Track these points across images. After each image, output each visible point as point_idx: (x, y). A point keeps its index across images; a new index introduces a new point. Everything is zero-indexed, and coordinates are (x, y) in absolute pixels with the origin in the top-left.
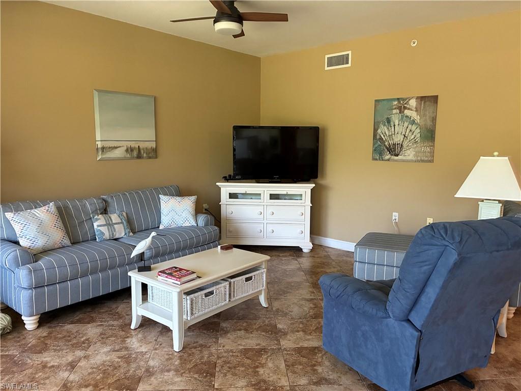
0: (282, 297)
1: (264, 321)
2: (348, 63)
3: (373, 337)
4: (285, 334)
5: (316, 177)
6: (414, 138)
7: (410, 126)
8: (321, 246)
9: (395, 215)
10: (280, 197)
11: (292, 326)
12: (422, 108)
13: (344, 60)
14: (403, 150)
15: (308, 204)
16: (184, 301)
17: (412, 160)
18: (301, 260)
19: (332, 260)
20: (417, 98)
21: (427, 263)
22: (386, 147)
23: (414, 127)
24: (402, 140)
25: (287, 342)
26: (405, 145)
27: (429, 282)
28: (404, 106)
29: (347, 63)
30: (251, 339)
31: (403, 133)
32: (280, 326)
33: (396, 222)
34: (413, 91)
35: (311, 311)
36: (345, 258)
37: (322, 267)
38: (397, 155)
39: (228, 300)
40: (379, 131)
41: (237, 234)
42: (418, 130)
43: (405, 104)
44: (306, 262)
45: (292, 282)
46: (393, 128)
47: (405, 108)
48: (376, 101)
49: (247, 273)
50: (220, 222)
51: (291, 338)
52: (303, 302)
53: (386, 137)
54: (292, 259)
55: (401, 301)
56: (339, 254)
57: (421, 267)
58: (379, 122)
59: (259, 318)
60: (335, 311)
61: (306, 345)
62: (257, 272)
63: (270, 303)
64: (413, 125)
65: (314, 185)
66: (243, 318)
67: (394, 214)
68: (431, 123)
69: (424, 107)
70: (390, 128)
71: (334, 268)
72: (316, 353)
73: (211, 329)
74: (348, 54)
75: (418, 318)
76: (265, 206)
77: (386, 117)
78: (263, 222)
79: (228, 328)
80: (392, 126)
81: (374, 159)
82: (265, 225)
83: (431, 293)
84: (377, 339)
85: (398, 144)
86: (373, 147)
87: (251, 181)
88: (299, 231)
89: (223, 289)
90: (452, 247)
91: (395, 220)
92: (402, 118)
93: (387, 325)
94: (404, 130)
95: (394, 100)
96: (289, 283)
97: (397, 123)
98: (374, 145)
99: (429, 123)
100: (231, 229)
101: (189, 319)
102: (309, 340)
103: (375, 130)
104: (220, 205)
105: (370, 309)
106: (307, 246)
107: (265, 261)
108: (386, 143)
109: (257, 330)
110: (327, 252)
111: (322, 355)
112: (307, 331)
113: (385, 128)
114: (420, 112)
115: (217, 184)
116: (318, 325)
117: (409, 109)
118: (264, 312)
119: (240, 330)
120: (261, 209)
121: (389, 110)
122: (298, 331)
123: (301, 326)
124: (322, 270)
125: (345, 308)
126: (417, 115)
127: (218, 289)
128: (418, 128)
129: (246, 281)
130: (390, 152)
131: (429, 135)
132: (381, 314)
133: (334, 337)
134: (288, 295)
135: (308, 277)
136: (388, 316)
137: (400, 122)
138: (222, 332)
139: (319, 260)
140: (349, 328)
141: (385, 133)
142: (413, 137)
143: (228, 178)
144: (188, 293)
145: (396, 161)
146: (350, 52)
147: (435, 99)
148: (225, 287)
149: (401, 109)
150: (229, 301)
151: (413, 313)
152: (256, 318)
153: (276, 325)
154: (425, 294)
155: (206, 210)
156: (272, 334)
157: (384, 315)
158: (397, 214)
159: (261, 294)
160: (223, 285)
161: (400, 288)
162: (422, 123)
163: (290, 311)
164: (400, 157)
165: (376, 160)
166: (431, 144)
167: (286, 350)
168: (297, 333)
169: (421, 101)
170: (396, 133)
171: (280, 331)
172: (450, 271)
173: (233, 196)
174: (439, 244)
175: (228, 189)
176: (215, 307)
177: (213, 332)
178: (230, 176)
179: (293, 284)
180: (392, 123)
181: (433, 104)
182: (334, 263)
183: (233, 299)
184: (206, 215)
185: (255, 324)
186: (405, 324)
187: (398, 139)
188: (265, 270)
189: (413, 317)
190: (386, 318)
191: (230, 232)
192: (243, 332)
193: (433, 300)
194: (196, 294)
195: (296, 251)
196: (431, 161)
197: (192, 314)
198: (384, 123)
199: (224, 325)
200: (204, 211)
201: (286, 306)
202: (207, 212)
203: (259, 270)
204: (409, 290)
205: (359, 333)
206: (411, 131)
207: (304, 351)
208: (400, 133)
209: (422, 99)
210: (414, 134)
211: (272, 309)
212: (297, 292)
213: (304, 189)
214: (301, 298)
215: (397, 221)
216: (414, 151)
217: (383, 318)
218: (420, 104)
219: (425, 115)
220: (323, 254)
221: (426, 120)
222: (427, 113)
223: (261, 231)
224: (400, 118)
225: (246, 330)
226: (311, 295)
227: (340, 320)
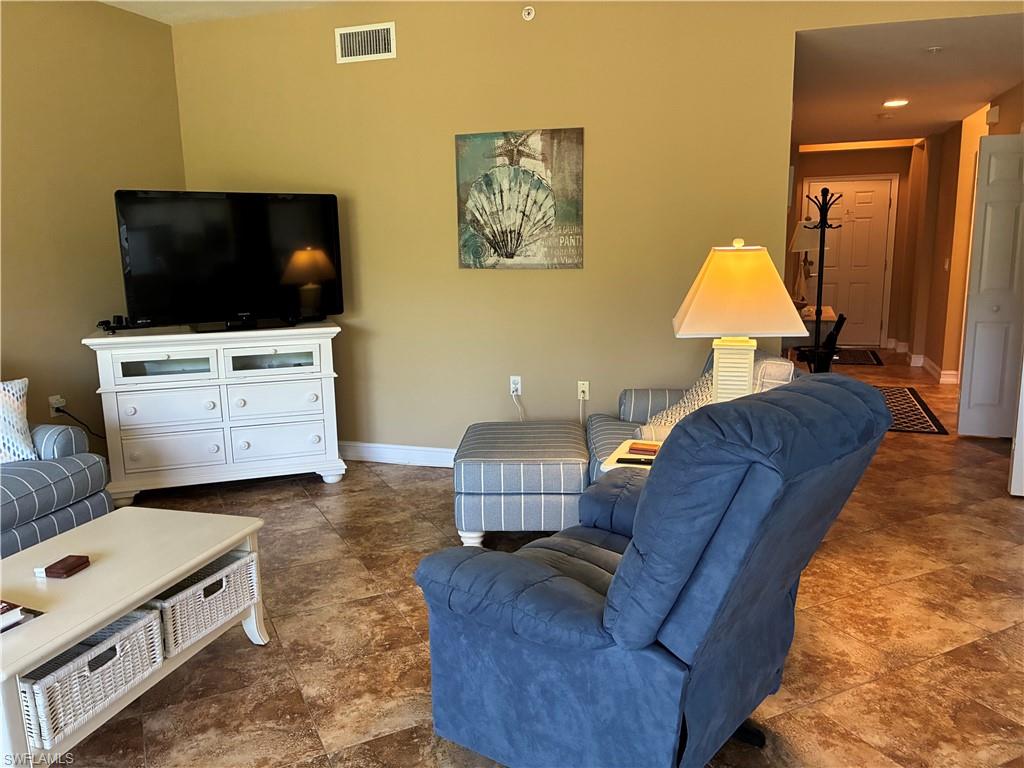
0: (299, 607)
1: (266, 686)
2: (389, 51)
3: (571, 695)
4: (328, 711)
5: (340, 310)
6: (544, 217)
7: (533, 192)
8: (361, 462)
9: (516, 382)
10: (259, 362)
11: (339, 684)
12: (555, 153)
13: (377, 42)
14: (523, 243)
15: (328, 372)
16: (26, 701)
17: (543, 265)
18: (325, 503)
19: (394, 491)
20: (544, 132)
21: (709, 508)
22: (488, 239)
23: (541, 196)
24: (519, 222)
25: (338, 733)
26: (525, 233)
27: (710, 552)
28: (518, 150)
29: (387, 49)
30: (241, 752)
31: (521, 208)
32: (310, 691)
33: (518, 395)
34: (534, 117)
35: (377, 630)
36: (420, 484)
37: (377, 514)
38: (511, 256)
39: (159, 659)
40: (470, 204)
41: (154, 461)
42: (550, 202)
43: (521, 144)
44: (333, 507)
45: (315, 564)
46: (498, 196)
47: (520, 153)
48: (458, 138)
49: (206, 576)
50: (105, 438)
51: (346, 720)
52: (352, 612)
53: (485, 217)
54: (303, 503)
55: (643, 605)
56: (406, 475)
57: (695, 518)
58: (468, 185)
59: (251, 679)
60: (465, 642)
61: (386, 731)
62: (234, 566)
63: (272, 632)
64: (540, 191)
65: (338, 329)
66: (206, 691)
67: (512, 378)
68: (575, 186)
69: (559, 152)
70: (492, 196)
71: (403, 510)
72: (417, 746)
73: (118, 748)
74: (388, 30)
75: (683, 640)
76: (223, 388)
77: (483, 172)
78: (222, 425)
79: (169, 730)
80: (497, 192)
81: (464, 266)
82: (227, 432)
83: (718, 578)
84: (578, 698)
85: (511, 232)
86: (459, 239)
87: (176, 328)
88: (312, 436)
89: (141, 635)
90: (768, 464)
91: (517, 390)
92: (516, 176)
93: (606, 664)
94: (521, 200)
95: (496, 135)
96: (309, 568)
97: (505, 187)
98: (460, 235)
99: (571, 186)
100: (137, 453)
101: (47, 746)
102: (388, 714)
103: (461, 203)
104: (100, 395)
105: (564, 633)
106: (332, 469)
107: (252, 534)
108: (487, 231)
109: (251, 718)
110: (378, 475)
111: (434, 747)
112: (379, 688)
113: (483, 196)
114: (552, 163)
115: (84, 341)
116: (402, 666)
117: (528, 156)
118: (258, 659)
119: (203, 729)
120: (212, 395)
121: (488, 158)
122: (358, 695)
123: (362, 677)
124: (376, 520)
125: (493, 634)
126: (546, 169)
127: (128, 638)
128: (550, 197)
129: (206, 596)
130: (496, 251)
131: (572, 211)
132: (592, 640)
133: (464, 703)
134: (312, 598)
135: (348, 543)
136: (608, 641)
137: (513, 184)
138: (151, 749)
139: (364, 497)
140: (504, 680)
141: (483, 208)
142: (540, 216)
143: (112, 324)
144: (36, 675)
145: (509, 267)
146: (391, 26)
147: (578, 135)
148: (148, 628)
149: (514, 156)
150: (165, 658)
151: (670, 628)
152: (242, 681)
153: (299, 692)
154: (702, 580)
155: (58, 410)
156: (293, 720)
157: (600, 642)
158: (518, 379)
159: (248, 615)
160: (141, 623)
161: (644, 574)
162: (557, 187)
163: (329, 643)
164: (516, 260)
165: (468, 266)
166: (576, 229)
167: (341, 760)
168: (357, 701)
169: (552, 138)
170: (506, 208)
171: (313, 705)
172: (764, 522)
173: (131, 369)
174: (734, 458)
175: (115, 352)
176: (122, 690)
177: (124, 755)
178: (118, 319)
179: (318, 568)
180: (496, 187)
181: (574, 145)
182: (401, 499)
183: (174, 651)
184: (63, 427)
185: (243, 701)
186: (653, 655)
187: (511, 220)
188: (254, 555)
189: (671, 638)
190: (604, 647)
191: (134, 459)
192: (212, 734)
193: (721, 593)
194: (62, 672)
195: (308, 483)
196: (578, 266)
197: (55, 729)
198: (479, 187)
199: (154, 724)
200: (53, 414)
201: (314, 630)
202: (63, 416)
203: (239, 559)
204: (664, 579)
205: (533, 689)
206: (535, 202)
207: (387, 750)
208: (513, 207)
209: (553, 134)
210: (543, 210)
211: (280, 645)
212: (333, 586)
213: (316, 339)
214: (345, 600)
215: (520, 393)
216: (544, 247)
217: (598, 648)
218: (549, 145)
219: (561, 169)
220: (370, 481)
221: (564, 179)
222: (566, 165)
223: (218, 448)
224: (512, 175)
225: (220, 725)
226: (367, 589)
227: (480, 664)
